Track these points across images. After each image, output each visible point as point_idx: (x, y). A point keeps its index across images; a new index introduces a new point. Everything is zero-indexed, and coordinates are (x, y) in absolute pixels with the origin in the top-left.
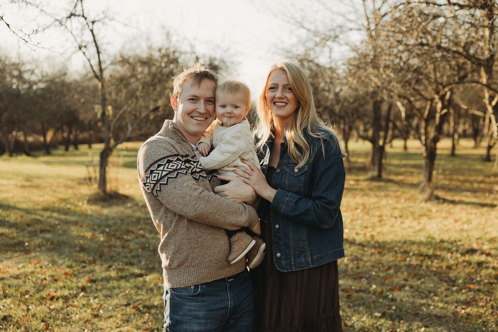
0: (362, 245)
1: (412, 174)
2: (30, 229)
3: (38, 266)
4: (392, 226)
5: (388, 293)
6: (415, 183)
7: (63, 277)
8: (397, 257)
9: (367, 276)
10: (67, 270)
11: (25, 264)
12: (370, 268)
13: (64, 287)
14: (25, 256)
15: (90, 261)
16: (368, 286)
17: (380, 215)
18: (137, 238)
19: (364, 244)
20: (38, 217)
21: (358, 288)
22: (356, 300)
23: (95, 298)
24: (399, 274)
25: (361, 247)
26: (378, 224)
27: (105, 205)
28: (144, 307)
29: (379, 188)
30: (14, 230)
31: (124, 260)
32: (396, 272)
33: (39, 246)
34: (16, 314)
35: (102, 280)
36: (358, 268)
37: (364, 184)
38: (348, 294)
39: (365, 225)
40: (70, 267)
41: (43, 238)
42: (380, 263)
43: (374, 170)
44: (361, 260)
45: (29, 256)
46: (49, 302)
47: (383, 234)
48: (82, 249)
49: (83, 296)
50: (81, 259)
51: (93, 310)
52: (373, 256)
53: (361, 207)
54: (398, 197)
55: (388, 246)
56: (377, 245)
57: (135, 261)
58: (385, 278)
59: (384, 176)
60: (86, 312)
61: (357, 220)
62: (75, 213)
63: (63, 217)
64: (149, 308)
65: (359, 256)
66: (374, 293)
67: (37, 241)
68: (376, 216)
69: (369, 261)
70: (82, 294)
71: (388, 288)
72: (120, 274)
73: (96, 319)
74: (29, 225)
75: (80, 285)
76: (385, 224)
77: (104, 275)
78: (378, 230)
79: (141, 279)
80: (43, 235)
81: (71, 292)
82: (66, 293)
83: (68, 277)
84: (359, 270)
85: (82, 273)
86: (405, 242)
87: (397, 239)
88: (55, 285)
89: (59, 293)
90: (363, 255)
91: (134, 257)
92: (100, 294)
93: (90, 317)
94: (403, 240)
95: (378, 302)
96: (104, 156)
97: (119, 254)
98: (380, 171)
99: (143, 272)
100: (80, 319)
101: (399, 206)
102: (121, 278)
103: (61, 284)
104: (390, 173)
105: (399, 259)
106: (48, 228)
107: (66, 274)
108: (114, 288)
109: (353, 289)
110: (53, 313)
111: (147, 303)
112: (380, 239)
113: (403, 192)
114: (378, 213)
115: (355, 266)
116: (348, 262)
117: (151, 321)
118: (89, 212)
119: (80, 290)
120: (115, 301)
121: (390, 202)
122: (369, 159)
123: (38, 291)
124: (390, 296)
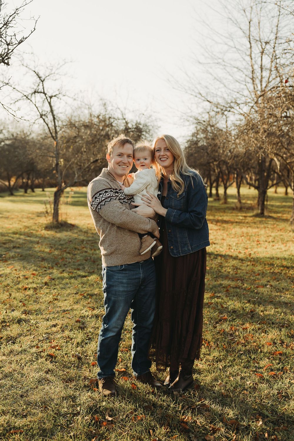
0: (242, 260)
2: (5, 246)
3: (13, 269)
4: (266, 248)
5: (255, 289)
6: (287, 218)
7: (32, 276)
9: (242, 279)
10: (34, 272)
11: (4, 268)
12: (245, 274)
13: (33, 282)
14: (4, 263)
15: (49, 267)
16: (242, 285)
17: (258, 240)
18: (82, 252)
19: (244, 259)
20: (10, 238)
21: (234, 286)
22: (232, 293)
23: (54, 289)
24: (265, 278)
25: (240, 261)
26: (256, 246)
27: (58, 230)
28: (88, 295)
29: (261, 222)
31: (73, 266)
32: (263, 277)
33: (13, 257)
35: (58, 278)
36: (236, 274)
37: (249, 219)
38: (227, 289)
39: (246, 247)
40: (36, 270)
41: (15, 252)
42: (252, 271)
43: (258, 209)
44: (240, 269)
45: (6, 263)
46: (23, 291)
47: (258, 253)
48: (43, 259)
49: (47, 288)
50: (43, 266)
51: (53, 296)
52: (248, 267)
53: (245, 235)
54: (273, 229)
55: (260, 261)
56: (252, 260)
57: (81, 267)
58: (255, 280)
59: (266, 213)
60: (49, 297)
61: (240, 243)
62: (36, 236)
63: (28, 238)
64: (91, 296)
65: (238, 267)
66: (245, 289)
67: (12, 254)
68: (255, 241)
69: (246, 269)
70: (45, 287)
71: (256, 286)
72: (71, 275)
73: (56, 301)
74: (4, 244)
75: (44, 281)
76: (261, 247)
77: (60, 275)
78: (255, 250)
79: (85, 279)
80: (15, 250)
81: (38, 285)
82: (35, 286)
83: (35, 276)
85: (44, 274)
86: (273, 258)
87: (268, 256)
88: (26, 281)
89: (30, 286)
90: (241, 266)
91: (79, 265)
92: (58, 287)
93: (52, 300)
94: (271, 257)
95: (247, 294)
96: (57, 196)
97: (69, 262)
98: (263, 210)
99: (87, 274)
100: (46, 301)
101: (273, 234)
102: (71, 278)
103: (31, 280)
104: (271, 212)
105: (266, 269)
106: (18, 245)
107: (33, 274)
108: (67, 284)
109: (231, 286)
110: (27, 297)
111: (89, 292)
112: (256, 256)
113: (278, 225)
116: (231, 270)
117: (93, 303)
118: (47, 236)
119: (44, 285)
120: (69, 291)
121: (268, 231)
122: (256, 202)
123: (16, 284)
124: (256, 291)
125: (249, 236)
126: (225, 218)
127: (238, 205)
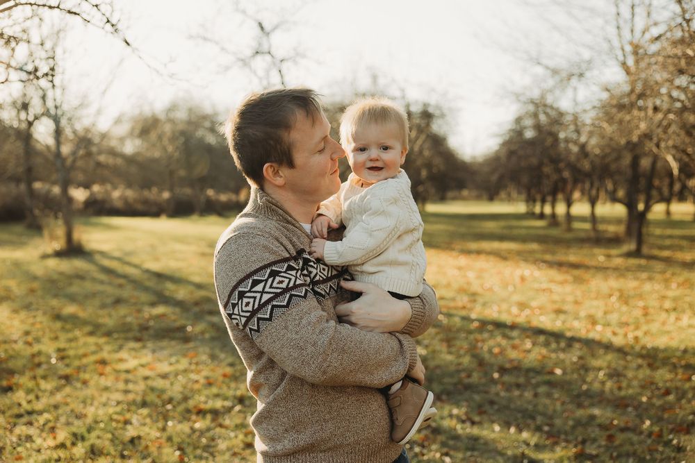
0: (621, 351)
1: (681, 248)
2: (196, 309)
3: (194, 361)
4: (664, 323)
5: (671, 437)
6: (688, 261)
7: (221, 379)
8: (677, 374)
9: (636, 403)
10: (229, 370)
11: (179, 358)
12: (638, 390)
13: (217, 396)
16: (637, 421)
17: (644, 306)
19: (627, 349)
21: (622, 425)
22: (621, 445)
24: (684, 401)
25: (621, 355)
26: (642, 320)
29: (640, 268)
30: (177, 310)
32: (679, 399)
33: (203, 333)
34: (149, 434)
36: (620, 388)
37: (618, 261)
38: (608, 433)
39: (624, 319)
40: (231, 365)
41: (208, 323)
42: (652, 383)
43: (631, 242)
44: (625, 376)
45: (186, 347)
46: (194, 417)
47: (652, 335)
49: (240, 411)
51: (246, 435)
52: (641, 371)
53: (617, 294)
54: (667, 281)
55: (661, 355)
56: (644, 352)
58: (664, 408)
59: (645, 250)
60: (236, 437)
61: (612, 312)
65: (620, 369)
66: (650, 434)
67: (200, 327)
68: (638, 307)
69: (635, 377)
70: (238, 408)
71: (671, 427)
74: (197, 304)
75: (239, 393)
76: (653, 320)
78: (645, 328)
81: (225, 404)
82: (219, 404)
83: (227, 380)
84: (623, 393)
86: (685, 351)
87: (674, 344)
88: (206, 392)
89: (210, 405)
90: (625, 368)
93: (241, 445)
94: (682, 347)
95: (657, 450)
100: (228, 449)
101: (670, 294)
103: (214, 390)
104: (653, 246)
105: (680, 377)
107: (225, 376)
109: (615, 426)
110: (195, 436)
112: (649, 343)
113: (673, 274)
114: (641, 304)
115: (615, 386)
116: (606, 378)
119: (236, 401)
121: (657, 287)
122: (623, 228)
123: (186, 399)
124: (675, 442)
125: (625, 298)
126: (572, 258)
127: (592, 234)
